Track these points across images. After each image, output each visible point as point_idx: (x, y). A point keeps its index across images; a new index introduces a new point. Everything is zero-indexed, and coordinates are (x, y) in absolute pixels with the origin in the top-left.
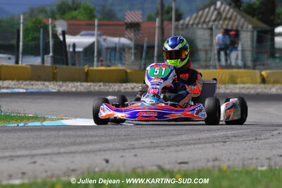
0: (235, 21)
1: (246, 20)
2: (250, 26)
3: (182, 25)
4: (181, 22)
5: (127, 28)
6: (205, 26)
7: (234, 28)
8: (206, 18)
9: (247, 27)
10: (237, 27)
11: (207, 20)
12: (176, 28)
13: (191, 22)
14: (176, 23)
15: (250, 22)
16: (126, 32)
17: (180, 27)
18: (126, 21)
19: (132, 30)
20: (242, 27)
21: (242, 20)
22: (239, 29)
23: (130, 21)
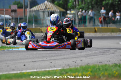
0: (52, 8)
1: (57, 8)
2: (58, 11)
3: (32, 10)
4: (32, 9)
5: (11, 12)
6: (41, 11)
7: (52, 11)
8: (41, 8)
9: (57, 11)
10: (53, 11)
11: (42, 9)
12: (30, 11)
13: (36, 9)
14: (30, 10)
15: (58, 9)
16: (11, 13)
17: (31, 11)
18: (11, 9)
19: (14, 12)
20: (55, 11)
21: (55, 8)
22: (54, 11)
23: (12, 9)
